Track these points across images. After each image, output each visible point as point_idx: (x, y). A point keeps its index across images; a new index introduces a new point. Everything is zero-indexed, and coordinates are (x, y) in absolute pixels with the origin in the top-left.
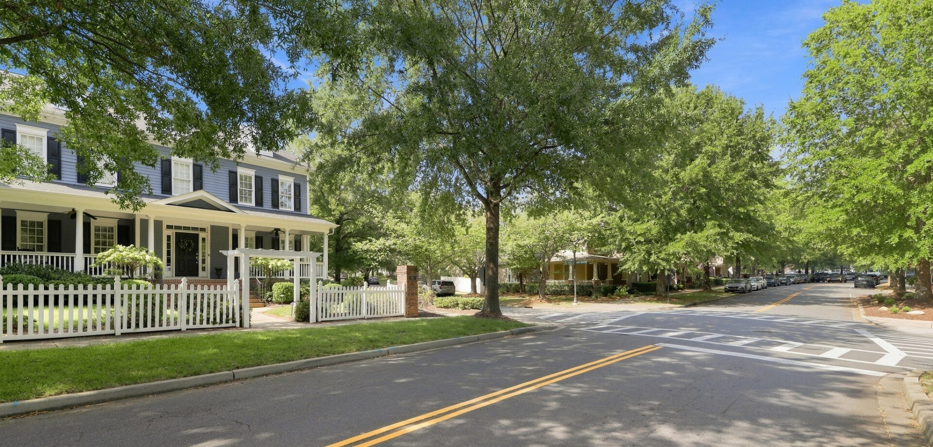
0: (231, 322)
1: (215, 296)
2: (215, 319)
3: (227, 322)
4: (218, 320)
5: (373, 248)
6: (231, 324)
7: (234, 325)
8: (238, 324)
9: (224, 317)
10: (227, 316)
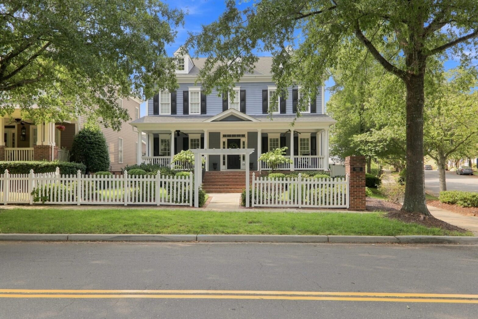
0: (187, 202)
1: (177, 183)
2: (177, 199)
3: (185, 202)
4: (179, 200)
5: (370, 139)
6: (187, 204)
7: (188, 204)
8: (191, 204)
9: (183, 198)
10: (185, 198)
